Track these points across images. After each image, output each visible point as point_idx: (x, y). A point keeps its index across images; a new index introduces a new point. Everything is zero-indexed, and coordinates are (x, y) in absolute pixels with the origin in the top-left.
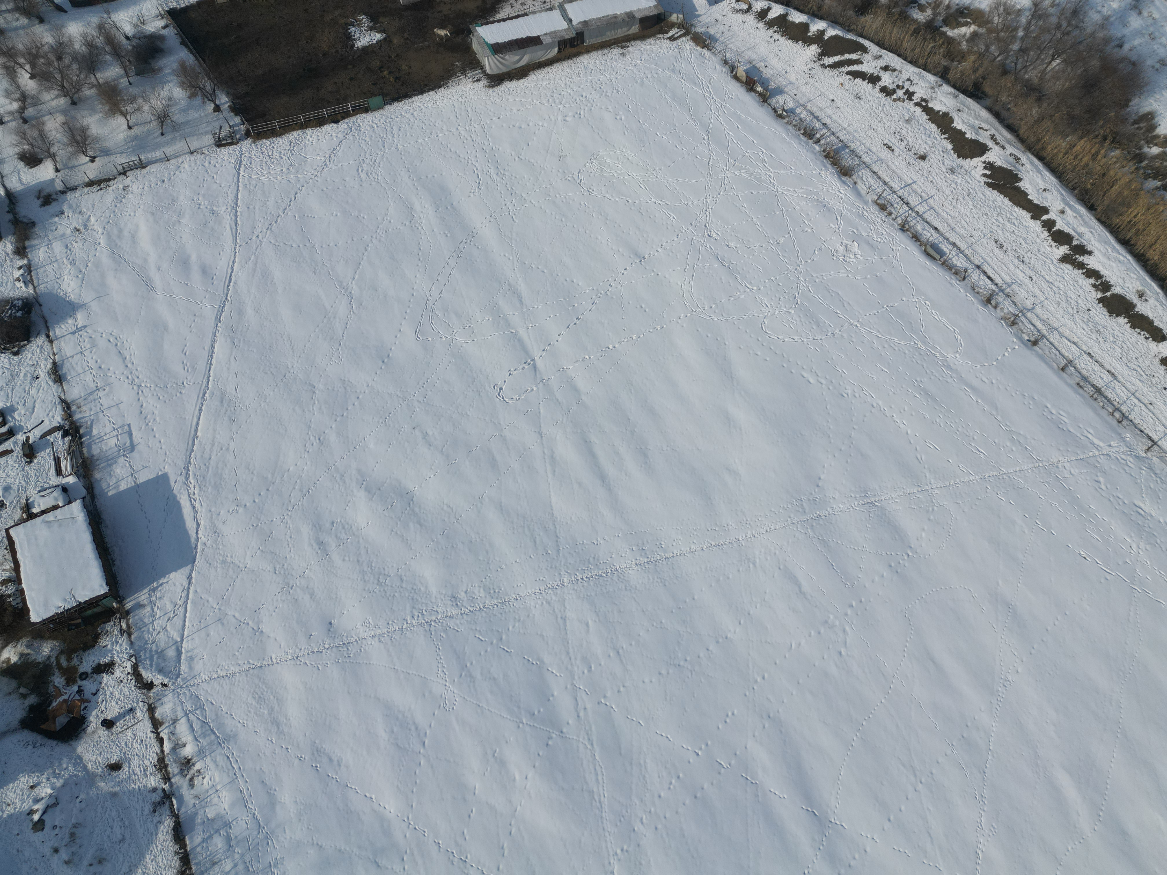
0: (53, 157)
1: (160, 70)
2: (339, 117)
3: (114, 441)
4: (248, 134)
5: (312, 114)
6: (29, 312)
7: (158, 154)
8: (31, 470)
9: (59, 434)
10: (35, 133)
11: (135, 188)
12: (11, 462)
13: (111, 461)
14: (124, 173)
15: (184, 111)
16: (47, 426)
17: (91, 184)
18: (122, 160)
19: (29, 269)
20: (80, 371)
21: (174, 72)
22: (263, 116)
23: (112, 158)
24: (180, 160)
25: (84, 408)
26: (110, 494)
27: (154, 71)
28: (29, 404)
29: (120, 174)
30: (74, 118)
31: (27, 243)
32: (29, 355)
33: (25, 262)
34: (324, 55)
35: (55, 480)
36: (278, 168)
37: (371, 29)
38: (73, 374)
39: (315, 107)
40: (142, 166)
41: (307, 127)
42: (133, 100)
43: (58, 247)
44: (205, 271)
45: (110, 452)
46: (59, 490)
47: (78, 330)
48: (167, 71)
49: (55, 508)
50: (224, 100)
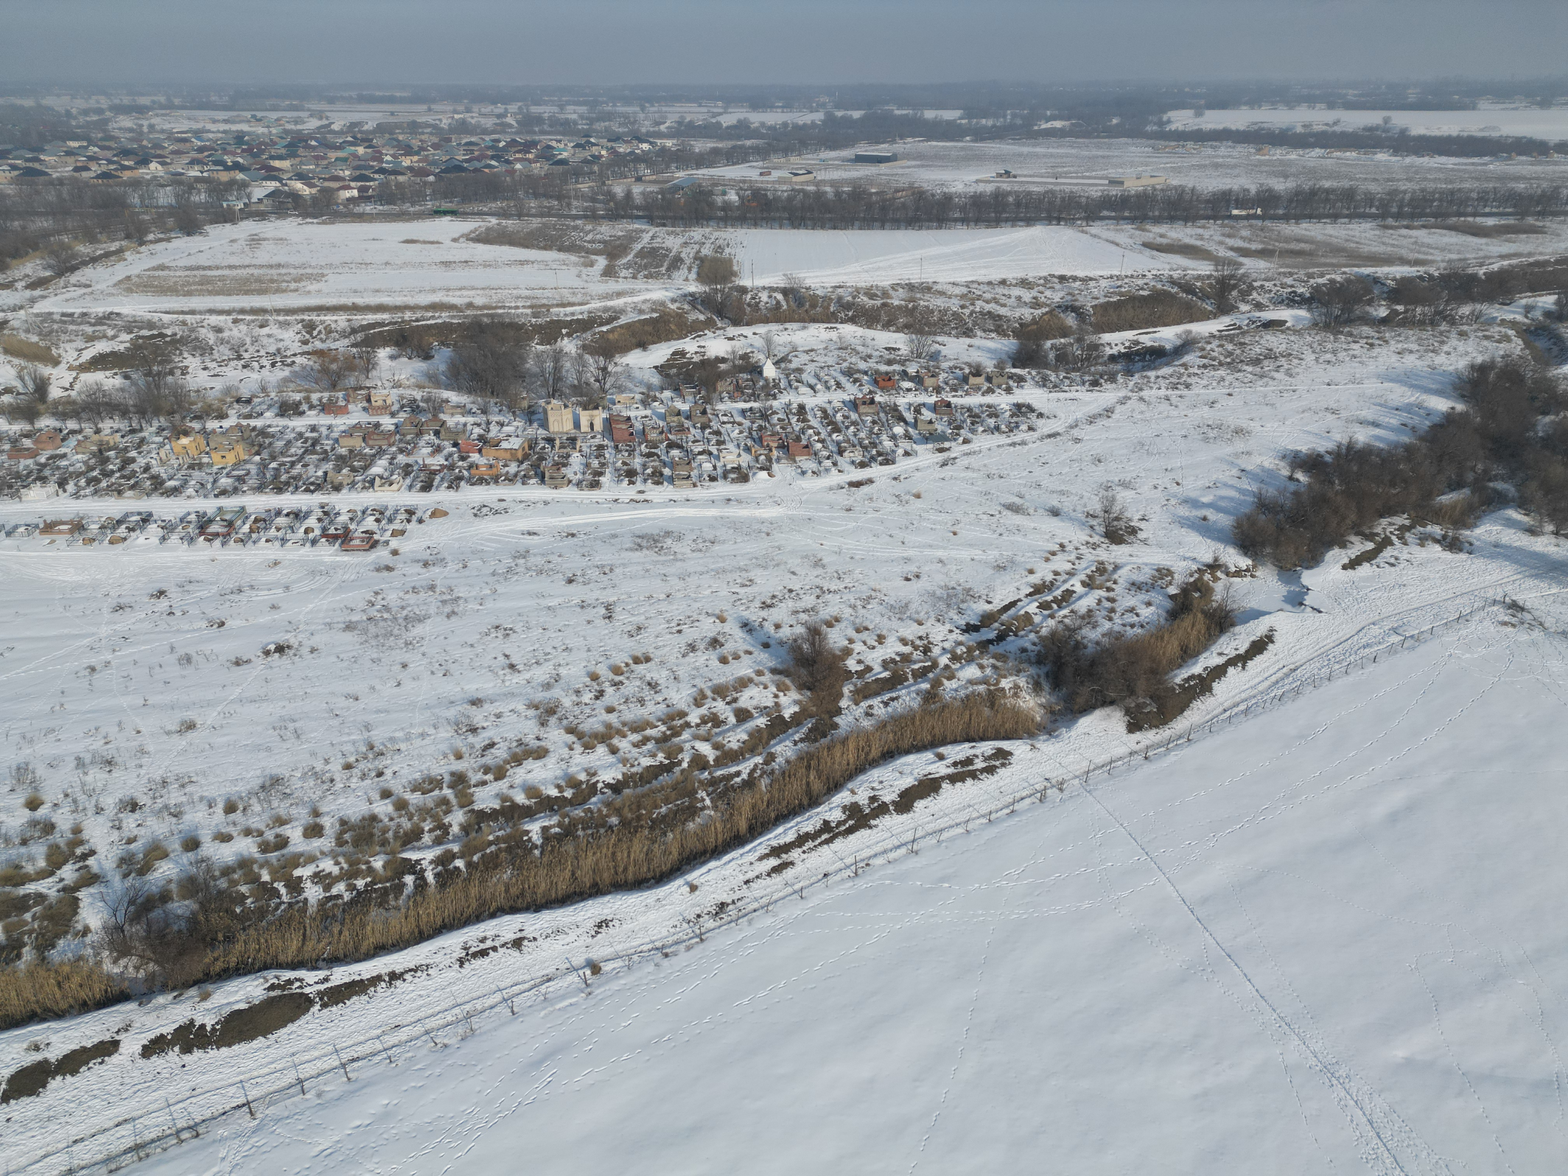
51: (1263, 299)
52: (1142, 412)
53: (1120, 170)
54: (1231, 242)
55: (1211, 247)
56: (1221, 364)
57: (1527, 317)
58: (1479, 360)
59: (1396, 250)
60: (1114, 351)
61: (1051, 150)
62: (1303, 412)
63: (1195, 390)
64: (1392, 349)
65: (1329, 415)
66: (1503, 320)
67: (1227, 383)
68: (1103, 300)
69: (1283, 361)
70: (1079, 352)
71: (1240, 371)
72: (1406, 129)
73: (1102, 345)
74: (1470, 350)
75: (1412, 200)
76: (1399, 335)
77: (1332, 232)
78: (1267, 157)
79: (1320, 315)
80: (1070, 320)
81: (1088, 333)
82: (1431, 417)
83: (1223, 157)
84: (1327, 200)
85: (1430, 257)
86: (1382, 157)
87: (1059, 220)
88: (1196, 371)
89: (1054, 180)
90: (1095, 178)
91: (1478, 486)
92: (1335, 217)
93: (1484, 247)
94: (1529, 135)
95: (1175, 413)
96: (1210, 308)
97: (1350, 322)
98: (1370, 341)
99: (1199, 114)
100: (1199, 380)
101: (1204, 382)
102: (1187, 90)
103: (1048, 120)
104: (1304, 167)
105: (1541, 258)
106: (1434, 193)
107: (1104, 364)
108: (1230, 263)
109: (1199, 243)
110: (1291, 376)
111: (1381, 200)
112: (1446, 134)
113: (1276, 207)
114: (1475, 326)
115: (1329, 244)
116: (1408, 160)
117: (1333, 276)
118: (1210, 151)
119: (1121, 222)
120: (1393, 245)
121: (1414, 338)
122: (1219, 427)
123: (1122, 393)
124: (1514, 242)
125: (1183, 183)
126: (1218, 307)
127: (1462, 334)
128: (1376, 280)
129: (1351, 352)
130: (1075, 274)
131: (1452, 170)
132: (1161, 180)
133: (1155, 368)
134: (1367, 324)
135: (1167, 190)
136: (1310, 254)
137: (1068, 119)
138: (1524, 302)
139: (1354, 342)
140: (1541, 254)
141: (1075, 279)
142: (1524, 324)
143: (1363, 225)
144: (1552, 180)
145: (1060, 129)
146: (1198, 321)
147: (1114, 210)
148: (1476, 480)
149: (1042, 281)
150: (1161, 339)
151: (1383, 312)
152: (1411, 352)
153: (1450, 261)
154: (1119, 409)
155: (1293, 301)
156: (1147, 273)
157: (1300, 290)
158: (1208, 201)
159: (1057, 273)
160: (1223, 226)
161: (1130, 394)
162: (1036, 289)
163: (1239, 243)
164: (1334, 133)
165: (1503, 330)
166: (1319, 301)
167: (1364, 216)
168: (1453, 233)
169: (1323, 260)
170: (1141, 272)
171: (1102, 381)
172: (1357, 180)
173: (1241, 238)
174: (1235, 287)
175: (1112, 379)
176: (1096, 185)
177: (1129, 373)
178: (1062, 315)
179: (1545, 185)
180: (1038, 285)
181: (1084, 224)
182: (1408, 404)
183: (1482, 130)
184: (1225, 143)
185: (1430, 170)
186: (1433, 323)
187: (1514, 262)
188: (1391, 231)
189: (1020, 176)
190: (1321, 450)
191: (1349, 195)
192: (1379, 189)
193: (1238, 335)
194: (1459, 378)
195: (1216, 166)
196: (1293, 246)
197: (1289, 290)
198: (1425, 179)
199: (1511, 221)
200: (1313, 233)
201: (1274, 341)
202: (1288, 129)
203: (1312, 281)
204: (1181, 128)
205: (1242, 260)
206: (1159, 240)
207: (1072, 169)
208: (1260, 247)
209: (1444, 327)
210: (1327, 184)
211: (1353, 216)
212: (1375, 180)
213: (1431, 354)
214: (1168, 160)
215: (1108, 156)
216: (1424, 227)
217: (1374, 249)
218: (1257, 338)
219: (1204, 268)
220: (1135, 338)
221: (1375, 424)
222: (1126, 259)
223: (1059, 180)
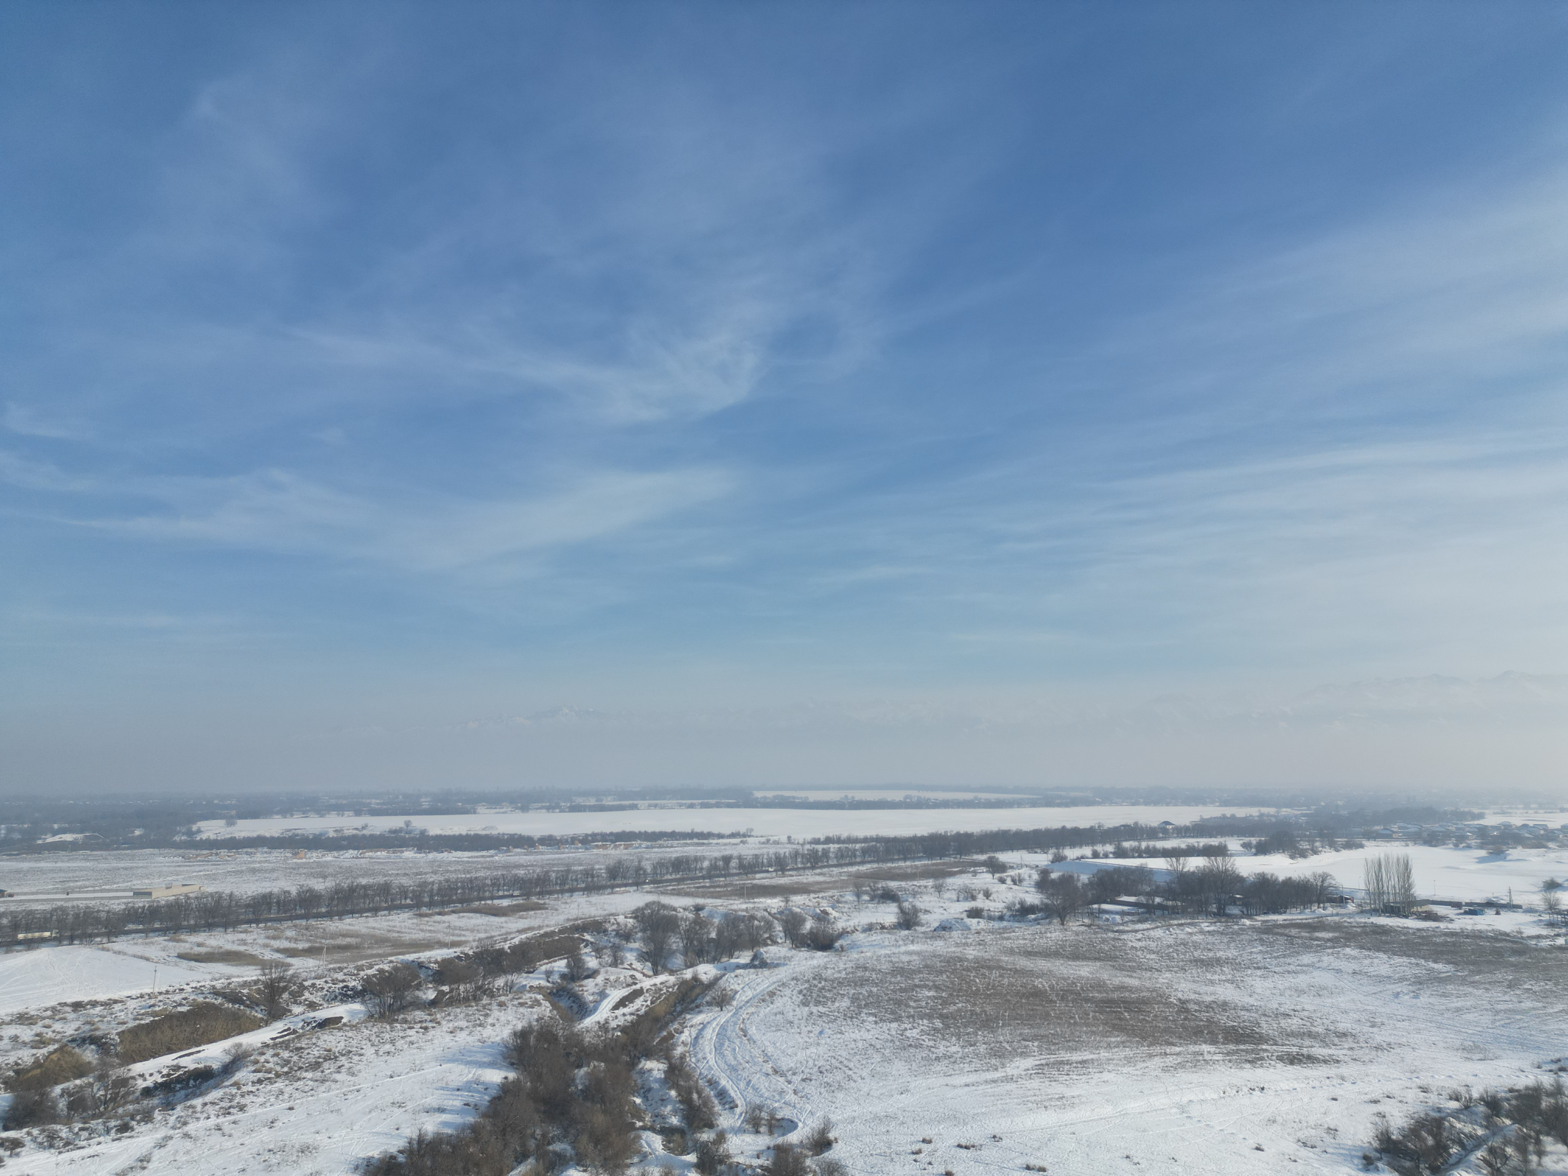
51: (316, 998)
52: (187, 1152)
53: (147, 881)
54: (276, 944)
55: (256, 951)
56: (278, 1075)
57: (548, 982)
58: (519, 1027)
59: (433, 935)
60: (149, 1083)
61: (59, 864)
62: (370, 1112)
63: (251, 1111)
64: (445, 1029)
65: (396, 1110)
66: (531, 987)
67: (286, 1096)
68: (131, 1024)
69: (343, 1060)
70: (102, 1093)
71: (299, 1079)
72: (425, 830)
73: (133, 1078)
74: (510, 1018)
75: (439, 889)
76: (449, 1015)
77: (374, 925)
78: (304, 860)
79: (374, 1006)
80: (90, 1055)
81: (113, 1067)
82: (489, 1090)
83: (260, 862)
84: (366, 896)
85: (463, 939)
86: (409, 854)
87: (71, 940)
88: (251, 1088)
89: (65, 896)
90: (117, 891)
91: (541, 1154)
92: (375, 910)
93: (504, 925)
94: (519, 833)
95: (228, 1144)
96: (260, 1016)
97: (403, 1008)
98: (424, 1025)
99: (230, 822)
100: (254, 1099)
101: (261, 1100)
102: (216, 802)
103: (55, 834)
104: (341, 868)
105: (548, 930)
106: (456, 882)
107: (137, 1101)
108: (278, 965)
109: (242, 948)
110: (353, 1074)
111: (413, 891)
112: (457, 833)
113: (319, 906)
114: (510, 996)
115: (373, 936)
116: (432, 856)
117: (381, 966)
118: (246, 858)
119: (151, 934)
120: (430, 931)
121: (462, 1015)
122: (282, 1150)
123: (160, 1135)
124: (526, 918)
125: (220, 890)
126: (269, 1013)
127: (501, 1005)
128: (421, 965)
129: (408, 1039)
130: (94, 998)
131: (468, 862)
132: (195, 888)
133: (201, 1095)
134: (418, 1009)
135: (201, 898)
136: (357, 947)
137: (81, 831)
138: (543, 968)
139: (410, 1028)
140: (547, 926)
141: (94, 1004)
142: (548, 988)
143: (401, 915)
144: (542, 866)
145: (71, 842)
146: (247, 1031)
147: (141, 923)
148: (538, 1146)
149: (49, 1013)
150: (206, 1059)
151: (431, 995)
152: (462, 1029)
153: (480, 940)
154: (157, 1154)
155: (347, 995)
156: (185, 987)
157: (352, 984)
158: (248, 906)
159: (70, 1001)
160: (266, 928)
161: (171, 1132)
162: (40, 1023)
163: (285, 944)
164: (364, 835)
165: (533, 996)
166: (372, 993)
167: (401, 907)
168: (478, 915)
169: (369, 952)
170: (178, 986)
171: (134, 1123)
172: (390, 875)
173: (287, 938)
174: (285, 989)
175: (147, 1117)
176: (118, 898)
177: (169, 1106)
178: (77, 1050)
179: (538, 870)
180: (44, 1018)
181: (105, 940)
182: (467, 1082)
183: (484, 829)
184: (260, 849)
185: (450, 863)
186: (476, 999)
187: (530, 935)
188: (426, 919)
189: (18, 894)
190: (393, 1150)
191: (385, 889)
192: (411, 883)
193: (293, 1039)
194: (506, 1047)
195: (254, 871)
196: (340, 941)
197: (341, 985)
198: (447, 871)
199: (520, 901)
200: (356, 928)
201: (331, 1040)
202: (321, 835)
203: (362, 973)
204: (213, 837)
205: (290, 960)
206: (197, 950)
207: (87, 883)
208: (307, 945)
209: (485, 1000)
210: (364, 881)
211: (392, 908)
212: (406, 875)
213: (479, 1028)
214: (202, 868)
215: (131, 868)
216: (454, 912)
217: (414, 937)
218: (314, 1040)
219: (251, 974)
220: (175, 1062)
221: (441, 1110)
222: (158, 974)
223: (70, 896)
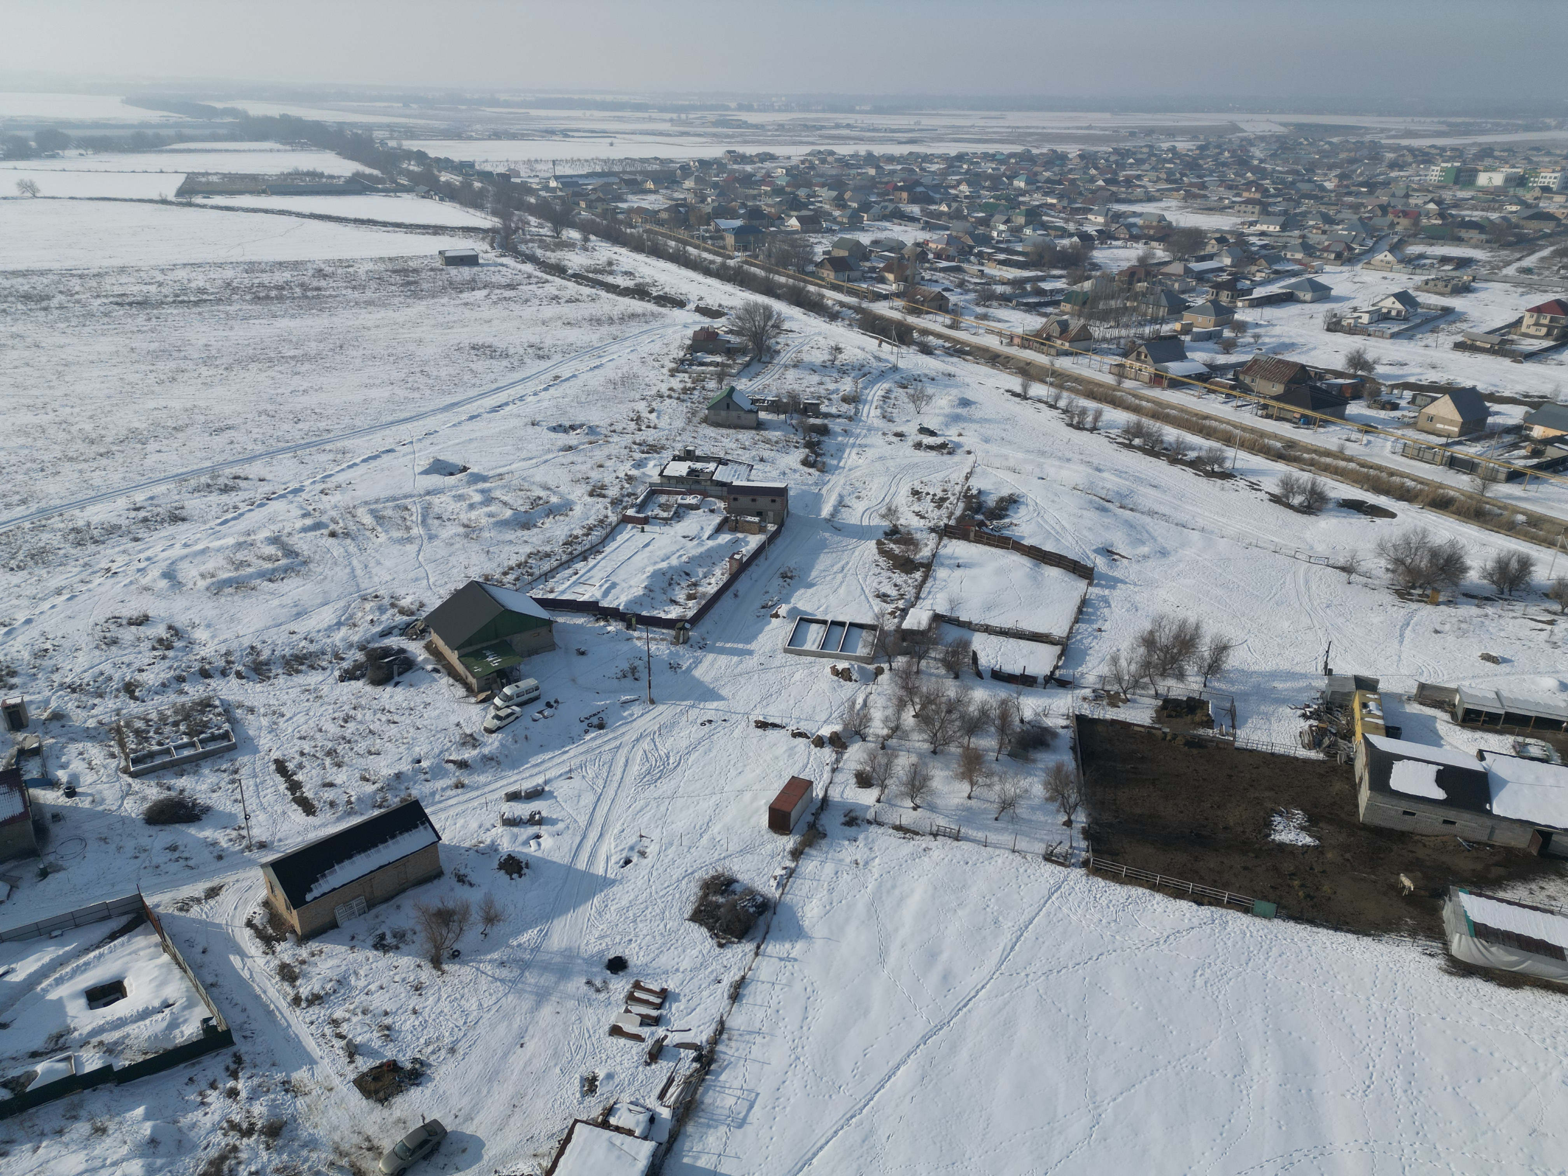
0: (883, 787)
1: (1034, 761)
2: (1206, 900)
3: (730, 1101)
4: (1085, 864)
5: (1174, 881)
6: (761, 913)
7: (980, 835)
8: (643, 1072)
9: (692, 1054)
10: (884, 761)
11: (936, 854)
12: (634, 1051)
13: (713, 1123)
14: (935, 835)
15: (1033, 809)
16: (688, 1038)
17: (899, 828)
18: (941, 822)
19: (791, 873)
20: (759, 1002)
21: (1047, 770)
22: (1114, 855)
23: (934, 816)
24: (997, 852)
25: (733, 1044)
26: (686, 1160)
27: (1027, 760)
28: (692, 1004)
29: (931, 834)
30: (925, 764)
31: (807, 850)
32: (730, 955)
33: (793, 865)
34: (1225, 828)
35: (652, 1102)
36: (1098, 916)
37: (1302, 828)
38: (751, 1000)
39: (1181, 875)
40: (957, 838)
41: (1158, 891)
42: (990, 775)
43: (829, 868)
44: (946, 977)
45: (719, 1111)
46: (648, 1115)
47: (788, 959)
48: (1041, 765)
49: (630, 1133)
50: (1081, 818)
